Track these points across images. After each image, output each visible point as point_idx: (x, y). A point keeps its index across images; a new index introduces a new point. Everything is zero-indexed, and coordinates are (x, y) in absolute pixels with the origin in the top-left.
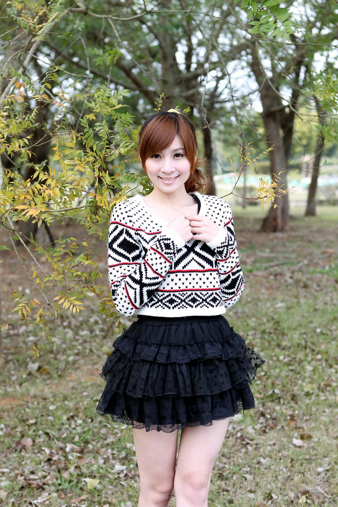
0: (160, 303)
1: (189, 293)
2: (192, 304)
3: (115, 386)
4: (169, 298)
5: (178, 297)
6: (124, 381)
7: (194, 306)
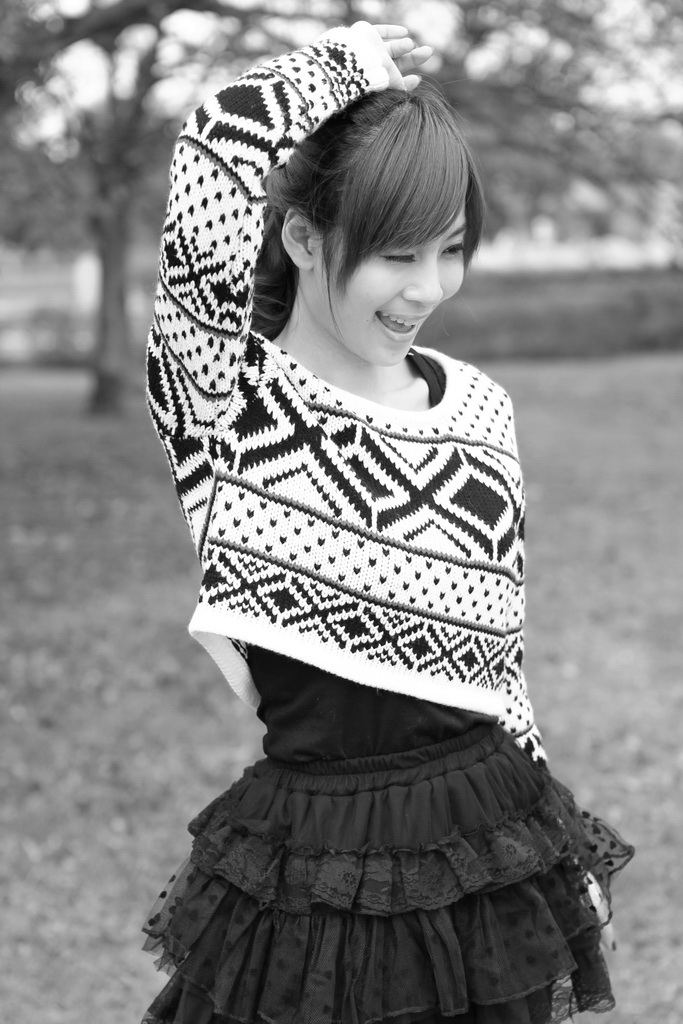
0: (317, 620)
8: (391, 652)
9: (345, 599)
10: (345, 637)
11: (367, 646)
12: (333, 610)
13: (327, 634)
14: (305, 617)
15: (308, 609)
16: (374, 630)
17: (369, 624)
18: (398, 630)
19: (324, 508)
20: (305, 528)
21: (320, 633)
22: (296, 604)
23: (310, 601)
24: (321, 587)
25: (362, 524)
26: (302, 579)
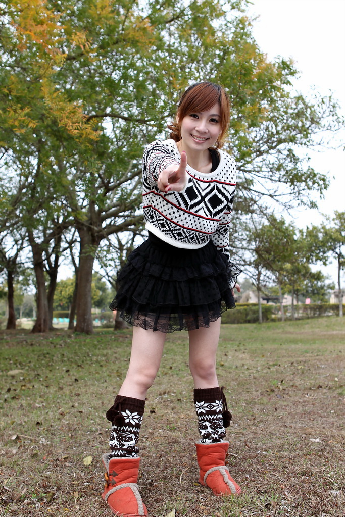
3: (124, 290)
4: (179, 231)
5: (185, 233)
6: (132, 288)
9: (178, 227)
11: (182, 239)
12: (175, 230)
14: (167, 231)
15: (168, 229)
16: (184, 235)
17: (183, 234)
19: (177, 204)
20: (170, 209)
22: (165, 227)
23: (169, 227)
25: (185, 208)
26: (167, 221)
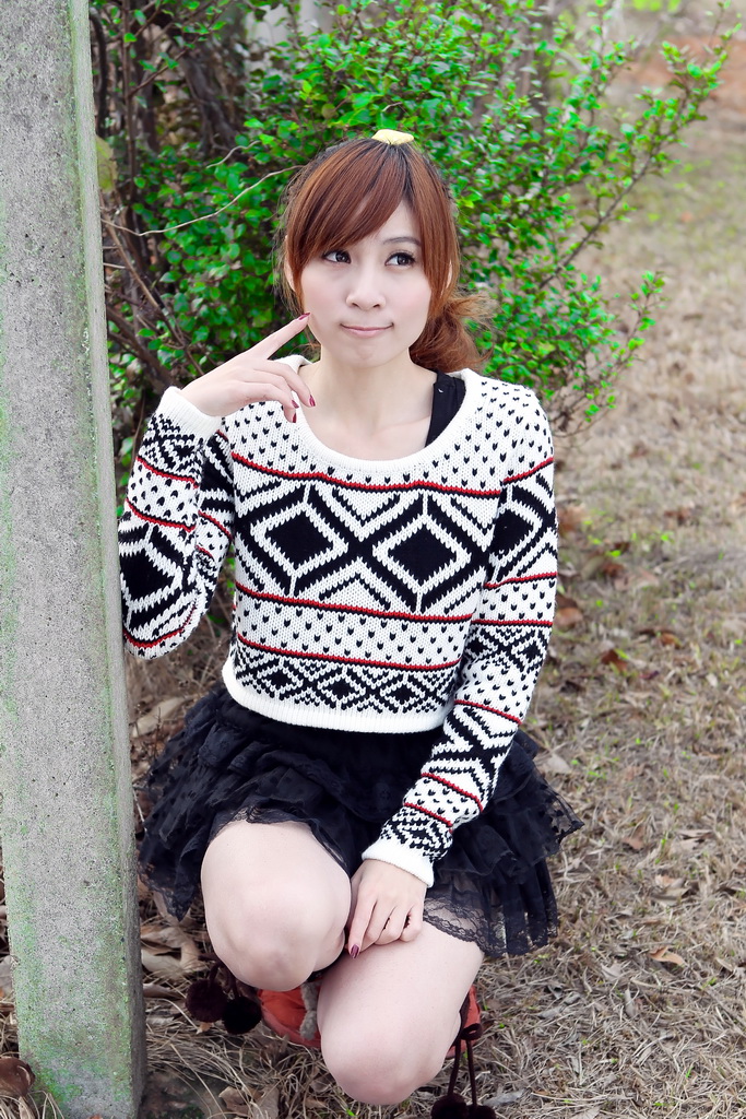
1: (332, 666)
2: (334, 698)
4: (275, 669)
5: (296, 672)
7: (339, 703)
8: (313, 695)
9: (268, 657)
10: (273, 688)
11: (292, 693)
12: (261, 668)
13: (259, 687)
16: (295, 679)
17: (290, 675)
18: (316, 676)
21: (255, 687)
24: (248, 650)
